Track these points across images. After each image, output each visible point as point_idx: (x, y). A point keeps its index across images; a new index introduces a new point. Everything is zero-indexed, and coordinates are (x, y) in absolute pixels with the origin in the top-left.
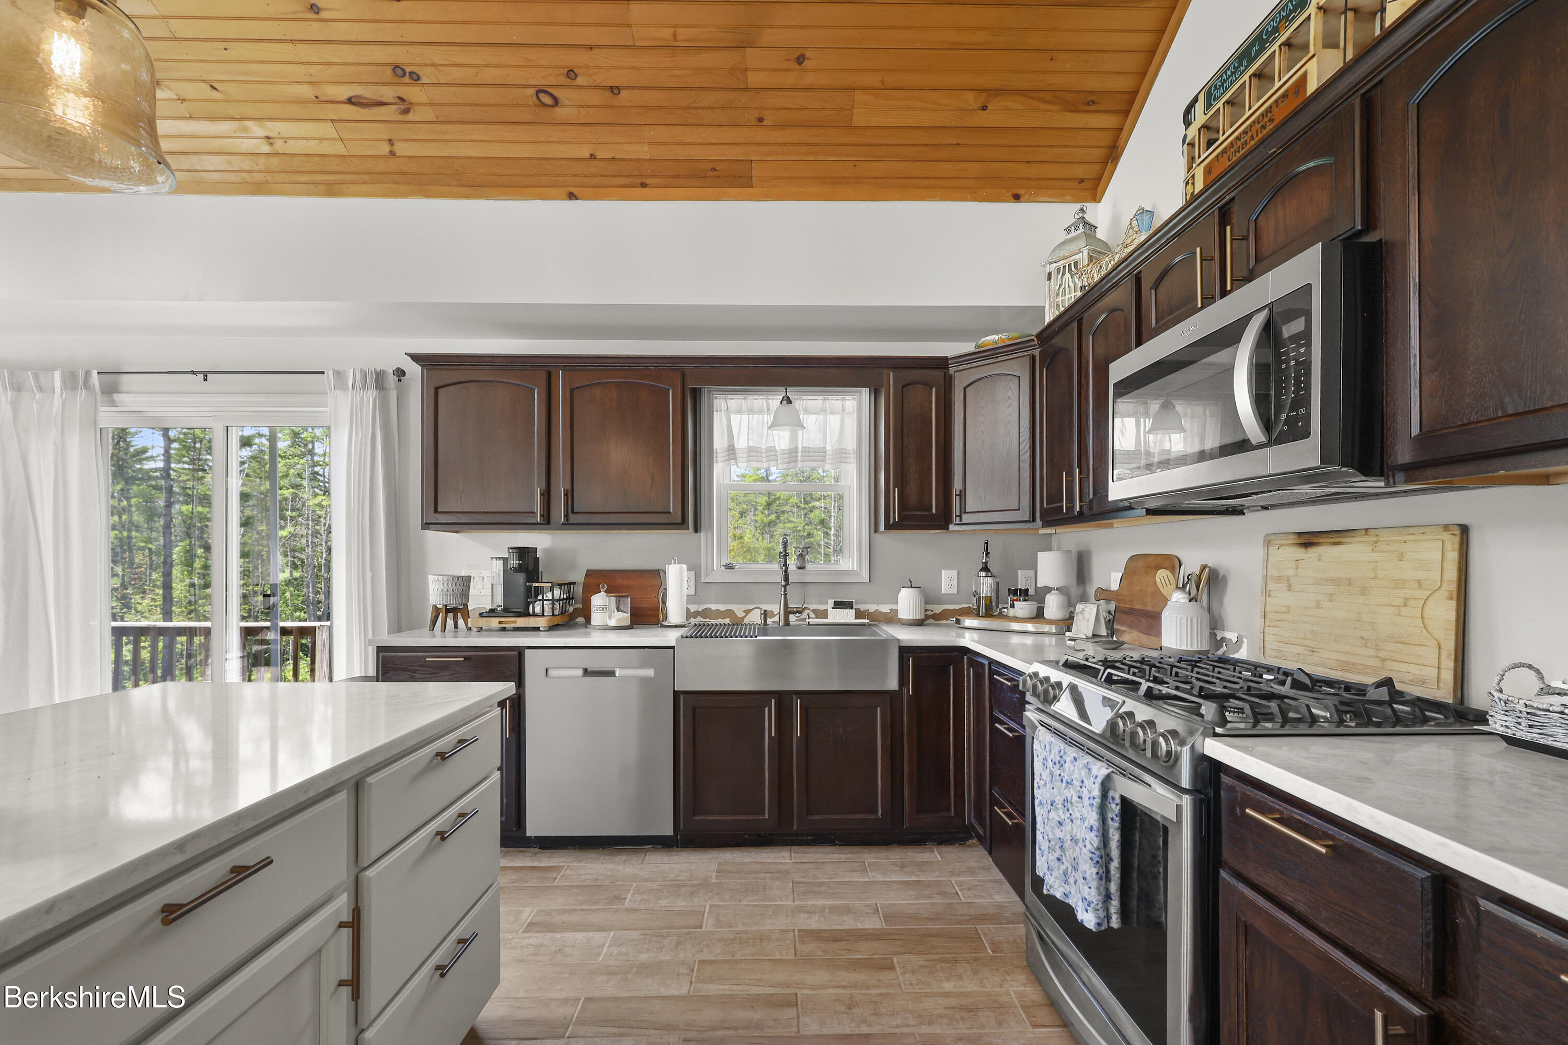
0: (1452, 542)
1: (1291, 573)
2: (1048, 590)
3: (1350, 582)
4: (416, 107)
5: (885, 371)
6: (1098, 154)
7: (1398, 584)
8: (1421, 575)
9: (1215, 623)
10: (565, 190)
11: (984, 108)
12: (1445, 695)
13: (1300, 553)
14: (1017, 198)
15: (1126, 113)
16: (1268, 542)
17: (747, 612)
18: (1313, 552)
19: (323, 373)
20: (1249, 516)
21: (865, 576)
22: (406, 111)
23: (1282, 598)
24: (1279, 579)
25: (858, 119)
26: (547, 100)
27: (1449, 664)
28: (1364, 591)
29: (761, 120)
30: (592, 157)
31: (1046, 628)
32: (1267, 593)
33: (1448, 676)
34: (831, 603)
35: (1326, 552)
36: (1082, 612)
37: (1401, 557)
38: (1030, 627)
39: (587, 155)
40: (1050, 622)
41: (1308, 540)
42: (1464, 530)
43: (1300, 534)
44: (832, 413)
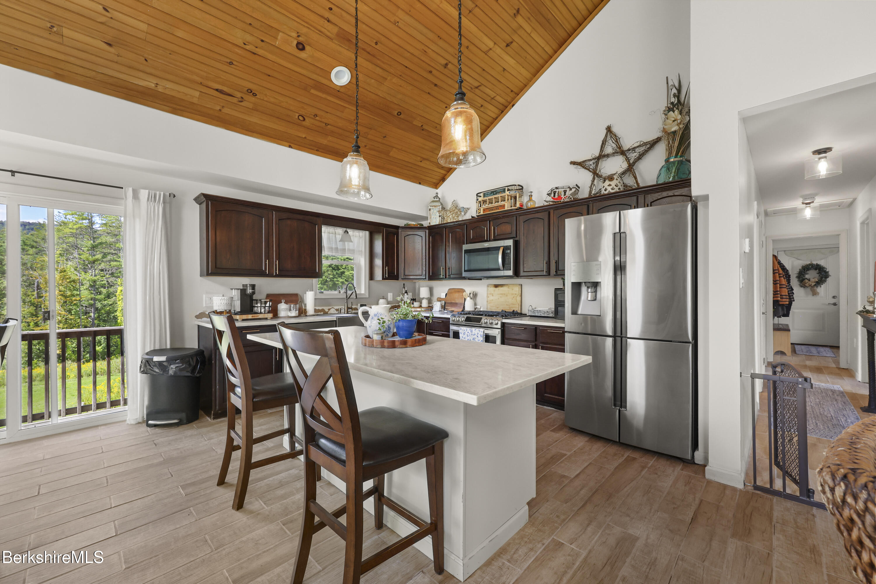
0: (520, 287)
1: (493, 293)
2: (423, 298)
3: (504, 294)
4: (245, 102)
5: (382, 228)
6: (439, 178)
7: (512, 294)
8: (516, 293)
9: (475, 304)
10: (288, 144)
11: (421, 162)
12: (519, 312)
13: (495, 289)
14: (420, 183)
15: (448, 172)
16: (488, 286)
17: (329, 309)
18: (497, 289)
19: (122, 188)
20: (483, 280)
21: (367, 296)
22: (241, 102)
23: (491, 298)
24: (490, 294)
25: (391, 154)
26: (301, 118)
27: (520, 307)
28: (507, 296)
29: (365, 146)
30: (305, 138)
31: (423, 309)
32: (488, 297)
33: (520, 309)
34: (359, 305)
35: (500, 289)
36: (436, 304)
37: (513, 289)
38: (419, 309)
39: (304, 136)
40: (424, 308)
41: (496, 286)
42: (522, 285)
43: (495, 285)
44: (356, 237)
